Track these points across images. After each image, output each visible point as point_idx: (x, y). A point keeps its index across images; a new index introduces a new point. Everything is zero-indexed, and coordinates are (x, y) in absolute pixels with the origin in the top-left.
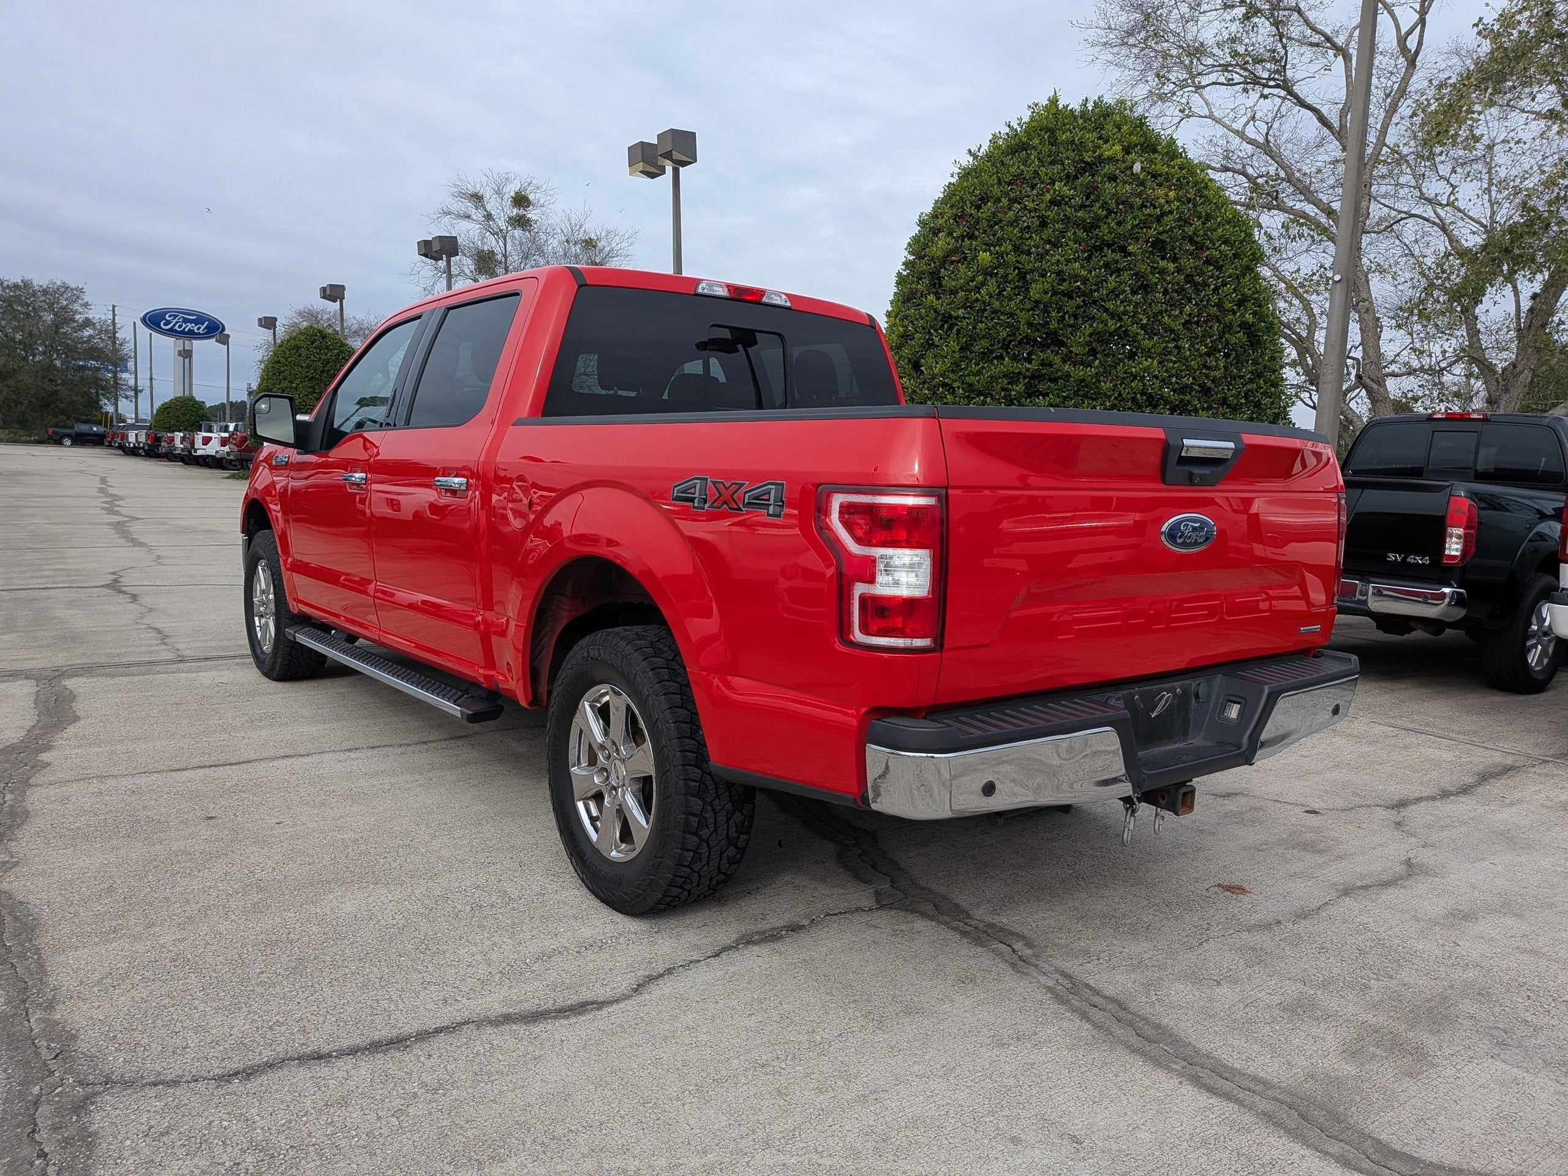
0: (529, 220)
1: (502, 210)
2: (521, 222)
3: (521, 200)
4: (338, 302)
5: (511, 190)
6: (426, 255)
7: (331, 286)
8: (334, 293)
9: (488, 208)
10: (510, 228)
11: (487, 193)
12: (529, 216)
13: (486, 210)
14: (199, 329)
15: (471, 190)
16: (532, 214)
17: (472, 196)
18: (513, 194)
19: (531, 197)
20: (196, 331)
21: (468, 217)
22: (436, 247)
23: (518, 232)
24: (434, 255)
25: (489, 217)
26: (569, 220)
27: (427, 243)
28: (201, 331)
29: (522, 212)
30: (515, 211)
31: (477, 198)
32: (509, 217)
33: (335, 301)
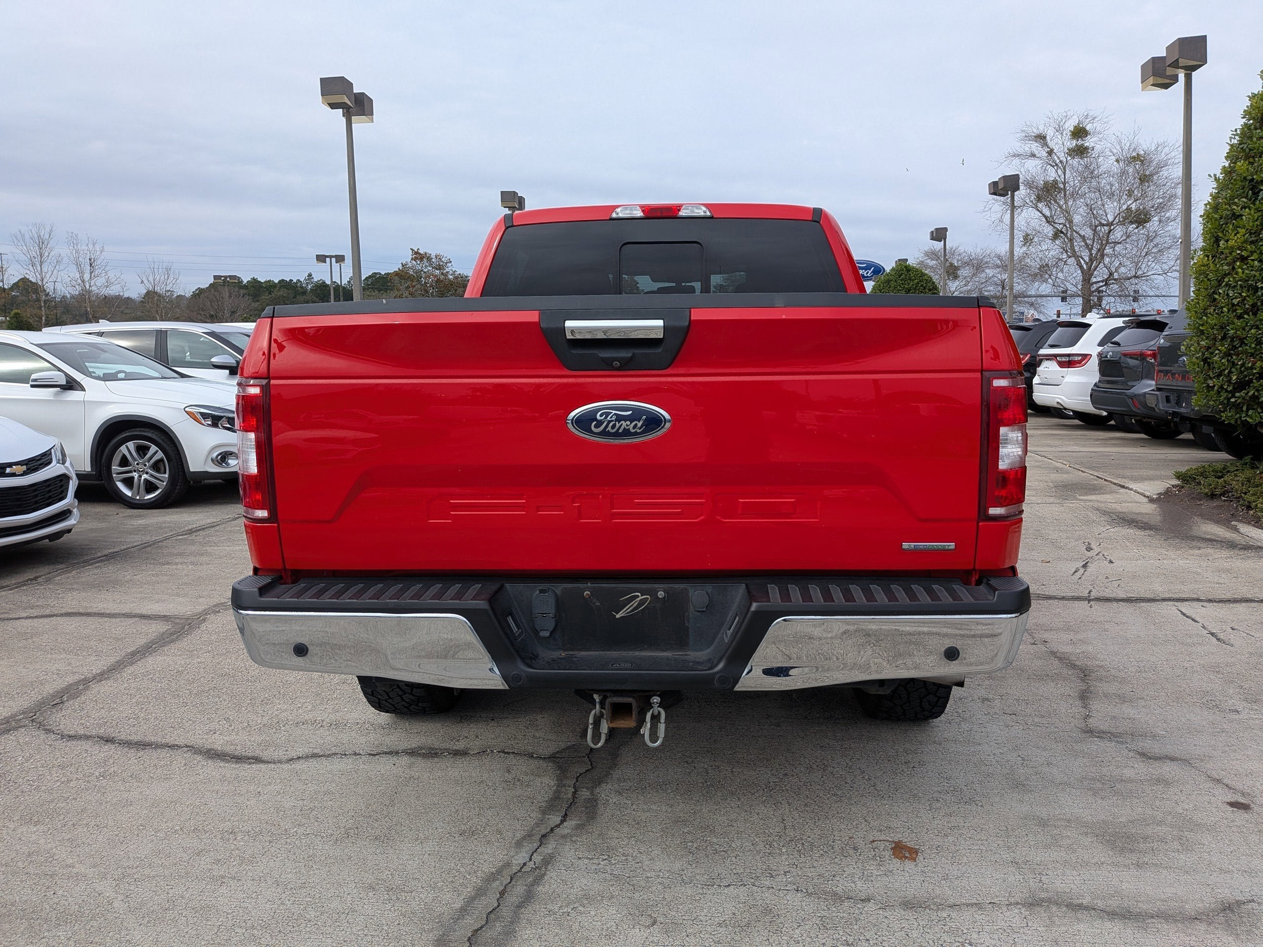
0: (1087, 148)
1: (1061, 143)
2: (1080, 151)
3: (1079, 132)
4: (943, 242)
5: (1070, 125)
6: (995, 194)
7: (937, 229)
8: (939, 235)
9: (1051, 144)
10: (1069, 158)
11: (1050, 133)
12: (1086, 145)
13: (1048, 147)
14: (867, 273)
15: (1036, 132)
16: (1089, 142)
17: (1036, 137)
18: (1072, 129)
19: (1088, 128)
20: (865, 275)
21: (1033, 155)
22: (1001, 186)
23: (1075, 161)
24: (1001, 192)
25: (1051, 152)
26: (1120, 143)
27: (995, 184)
28: (868, 275)
29: (1080, 142)
30: (1074, 142)
31: (1041, 138)
32: (1068, 149)
33: (941, 241)
